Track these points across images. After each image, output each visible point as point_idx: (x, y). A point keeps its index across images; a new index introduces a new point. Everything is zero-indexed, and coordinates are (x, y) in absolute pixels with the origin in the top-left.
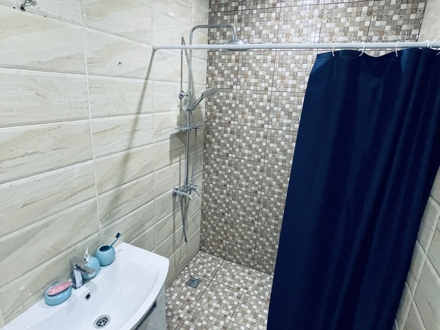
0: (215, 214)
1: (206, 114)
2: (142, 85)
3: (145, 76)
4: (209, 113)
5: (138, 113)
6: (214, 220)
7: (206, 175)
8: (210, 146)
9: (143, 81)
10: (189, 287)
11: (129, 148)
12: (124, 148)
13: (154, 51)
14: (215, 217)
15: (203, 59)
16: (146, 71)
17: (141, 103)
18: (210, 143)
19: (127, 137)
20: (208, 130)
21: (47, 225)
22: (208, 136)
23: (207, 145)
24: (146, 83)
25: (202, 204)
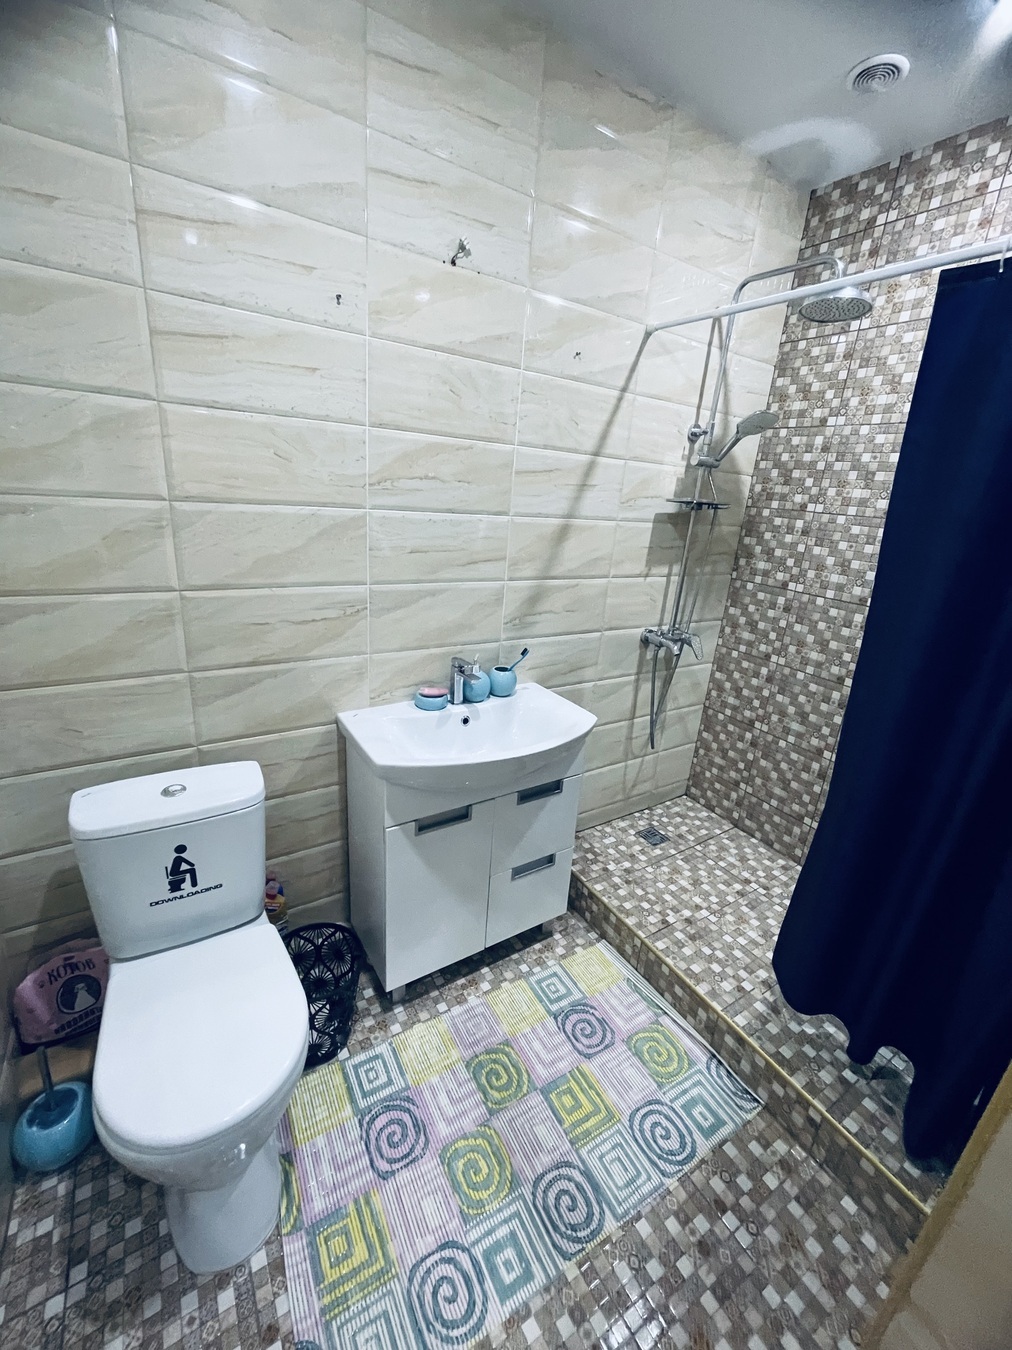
0: (732, 720)
1: (751, 490)
2: (614, 401)
3: (621, 383)
4: (758, 488)
5: (596, 454)
6: (729, 734)
7: (728, 630)
8: (748, 564)
9: (616, 393)
10: (642, 840)
11: (570, 516)
12: (561, 512)
13: (648, 335)
14: (731, 728)
15: (766, 361)
16: (626, 374)
17: (604, 436)
18: (750, 555)
19: (568, 493)
20: (750, 526)
21: (433, 593)
22: (747, 540)
23: (742, 562)
24: (620, 399)
25: (709, 693)
